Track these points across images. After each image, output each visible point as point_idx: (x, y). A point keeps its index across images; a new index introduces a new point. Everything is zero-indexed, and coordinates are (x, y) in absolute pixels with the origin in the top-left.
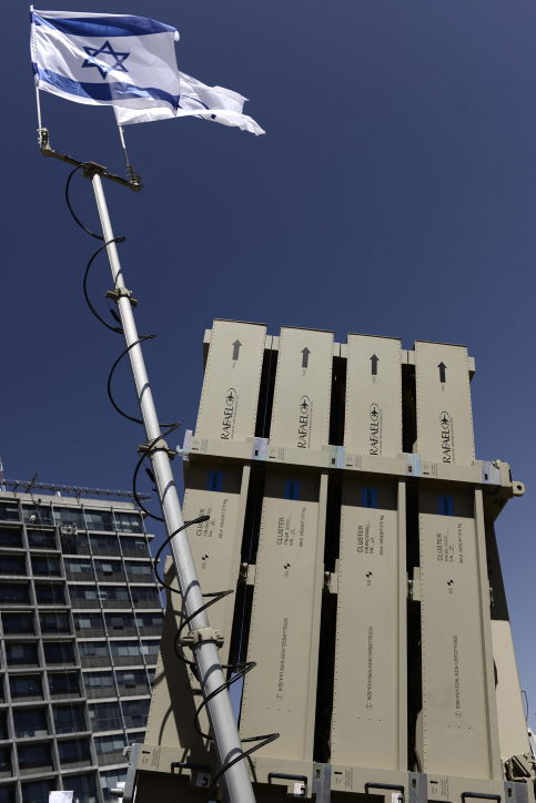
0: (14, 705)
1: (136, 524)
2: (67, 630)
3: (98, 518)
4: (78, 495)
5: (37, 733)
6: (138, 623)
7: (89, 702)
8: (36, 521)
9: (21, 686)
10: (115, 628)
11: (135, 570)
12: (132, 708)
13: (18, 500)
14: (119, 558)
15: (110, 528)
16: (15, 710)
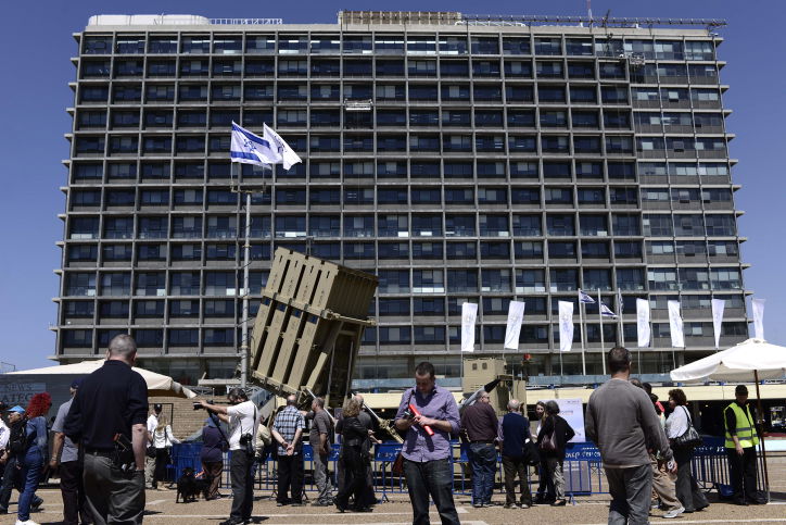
0: (581, 210)
1: (709, 51)
2: (630, 151)
3: (669, 48)
4: (650, 25)
5: (599, 233)
6: (699, 146)
7: (644, 212)
8: (609, 53)
9: (588, 196)
10: (676, 151)
11: (702, 97)
12: (684, 220)
13: (592, 36)
14: (686, 86)
15: (681, 57)
16: (581, 214)
